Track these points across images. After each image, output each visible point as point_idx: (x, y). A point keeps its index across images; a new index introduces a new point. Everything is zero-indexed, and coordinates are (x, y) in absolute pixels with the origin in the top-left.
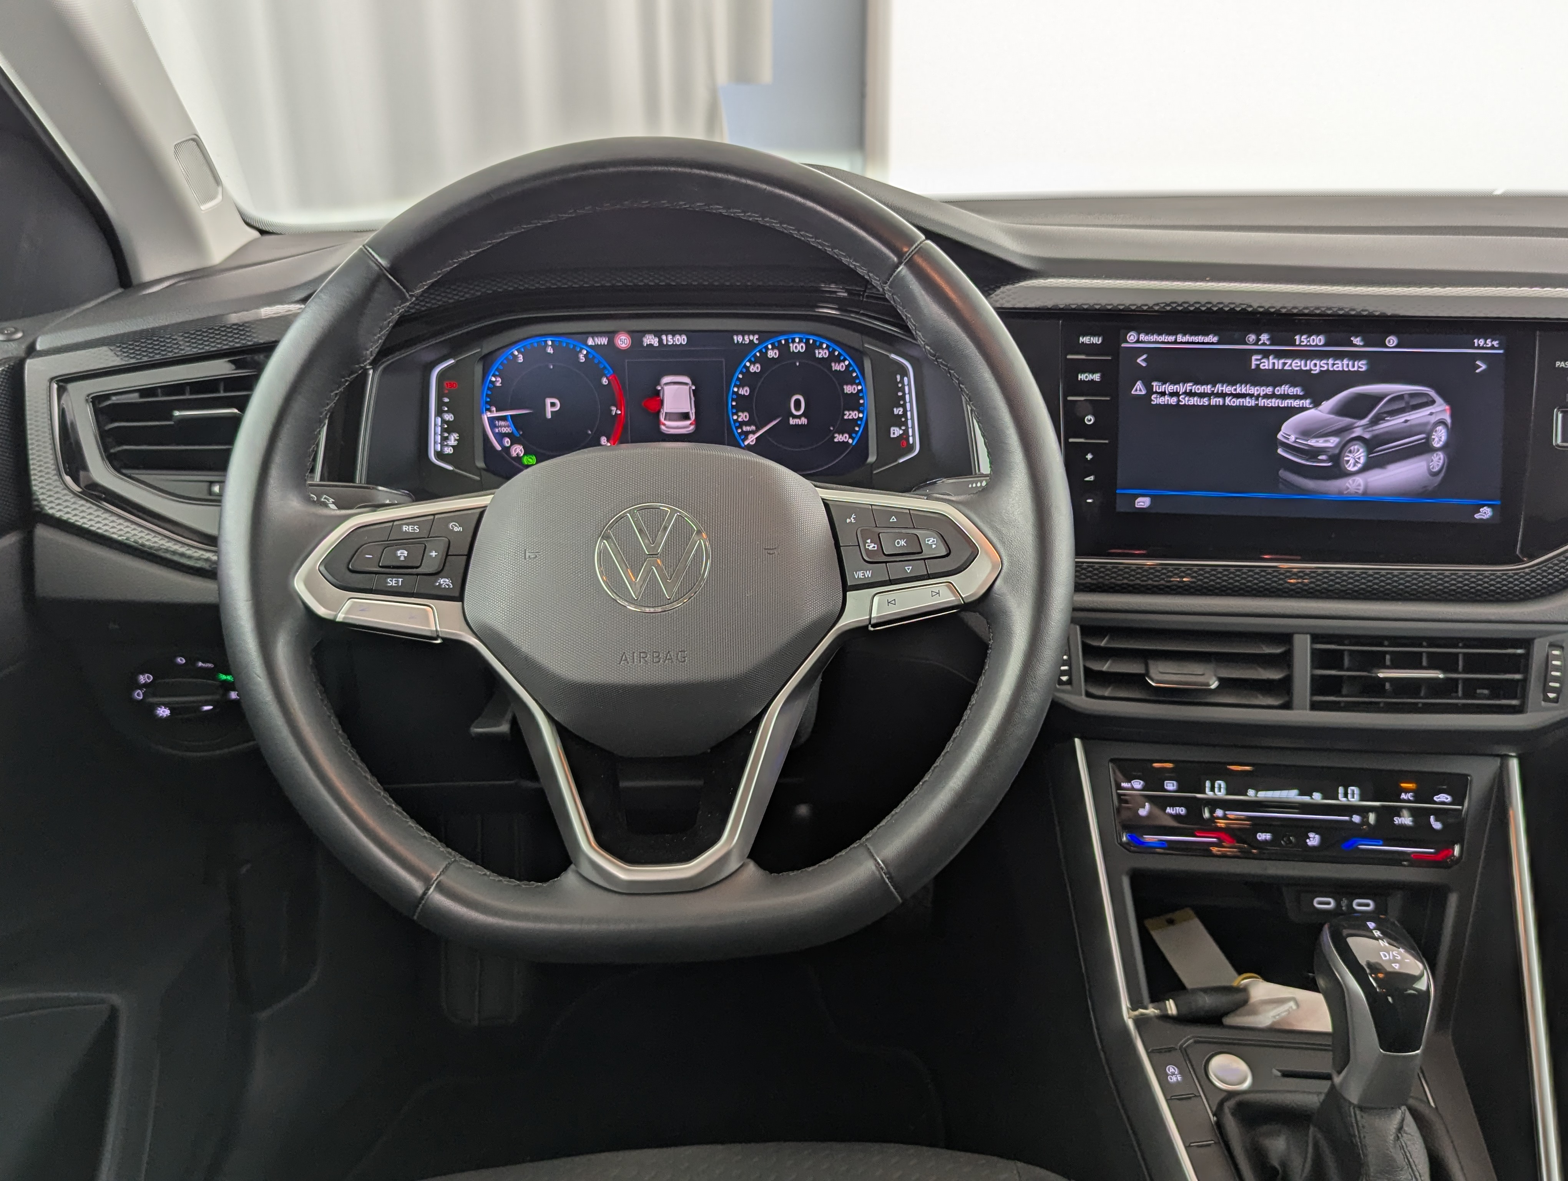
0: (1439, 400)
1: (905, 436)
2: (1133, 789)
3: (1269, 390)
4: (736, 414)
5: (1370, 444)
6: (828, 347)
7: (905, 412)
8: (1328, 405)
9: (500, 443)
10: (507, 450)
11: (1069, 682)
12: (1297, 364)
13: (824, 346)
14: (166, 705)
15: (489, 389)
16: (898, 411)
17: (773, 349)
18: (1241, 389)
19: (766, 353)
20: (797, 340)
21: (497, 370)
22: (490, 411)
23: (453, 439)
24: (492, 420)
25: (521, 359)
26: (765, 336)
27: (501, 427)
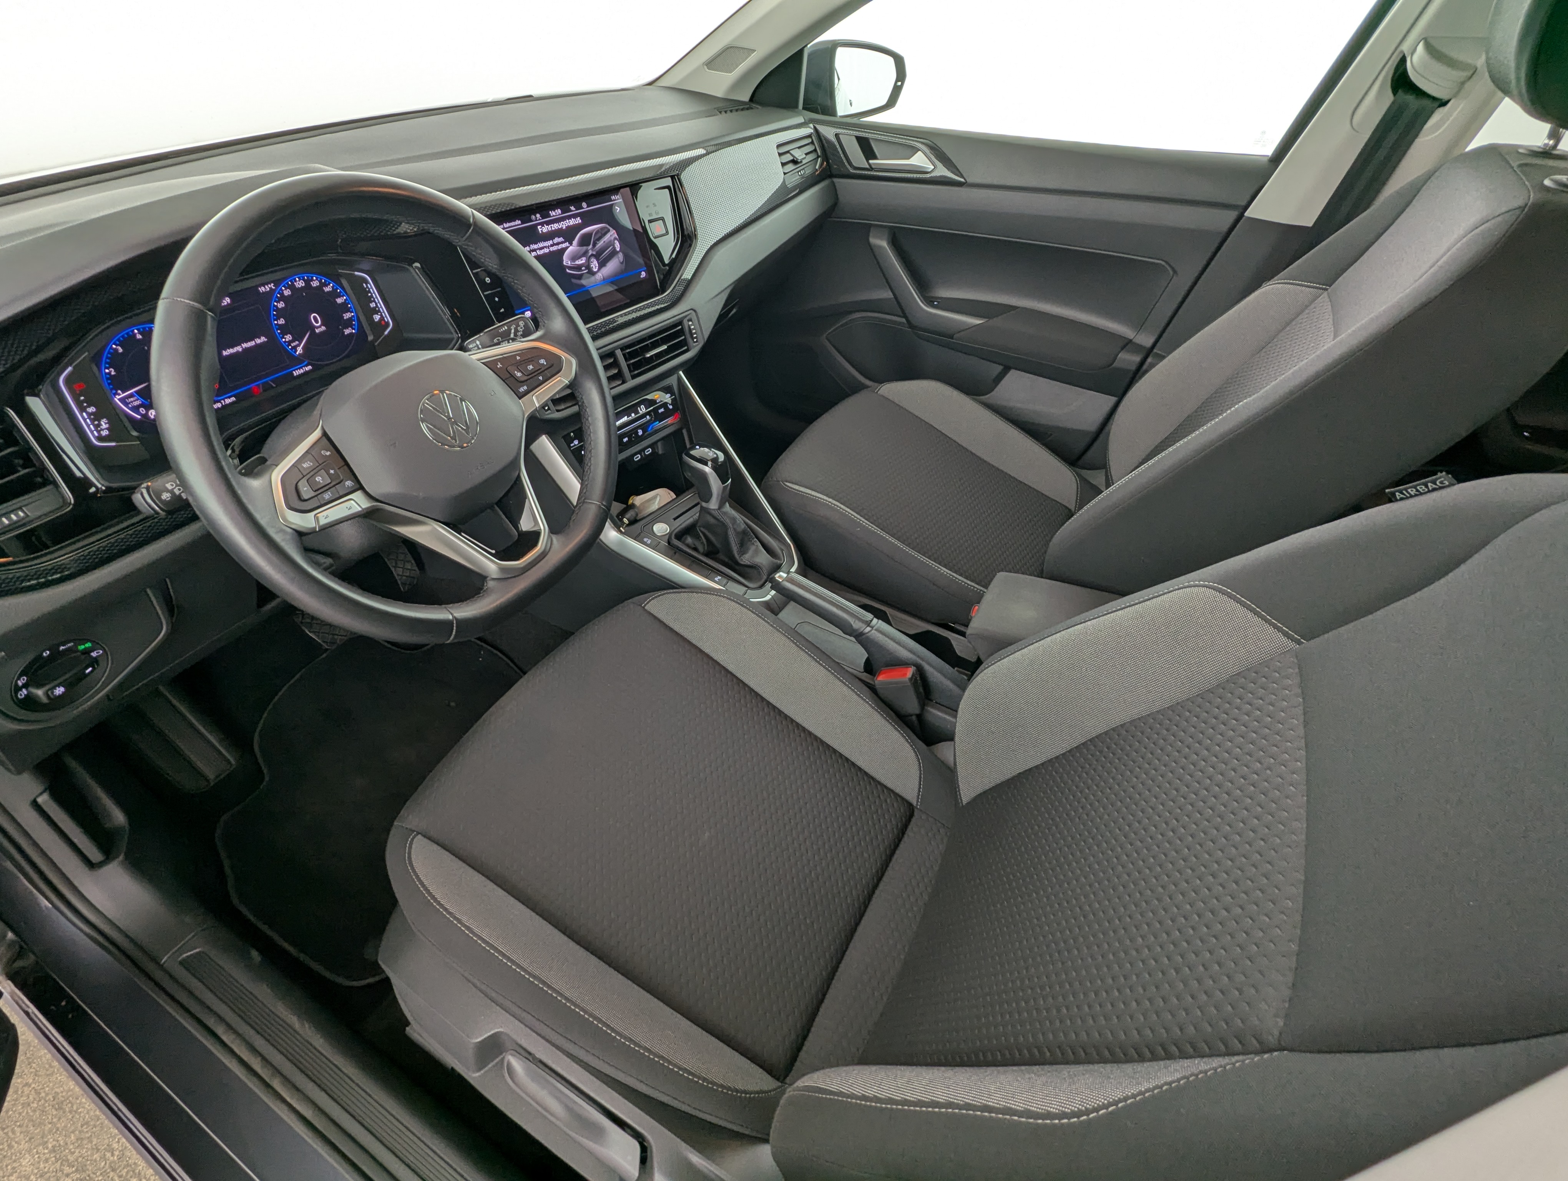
0: (611, 229)
1: (382, 318)
2: (575, 445)
3: (551, 242)
4: (283, 337)
5: (597, 256)
6: (317, 279)
7: (376, 304)
8: (575, 242)
9: (138, 413)
10: (146, 416)
11: (549, 409)
12: (555, 226)
13: (314, 278)
14: (59, 685)
15: (108, 379)
16: (373, 305)
17: (286, 289)
18: (541, 245)
19: (283, 293)
20: (297, 279)
21: (106, 363)
22: (119, 395)
23: (104, 424)
24: (122, 400)
25: (120, 350)
26: (277, 283)
27: (132, 402)
